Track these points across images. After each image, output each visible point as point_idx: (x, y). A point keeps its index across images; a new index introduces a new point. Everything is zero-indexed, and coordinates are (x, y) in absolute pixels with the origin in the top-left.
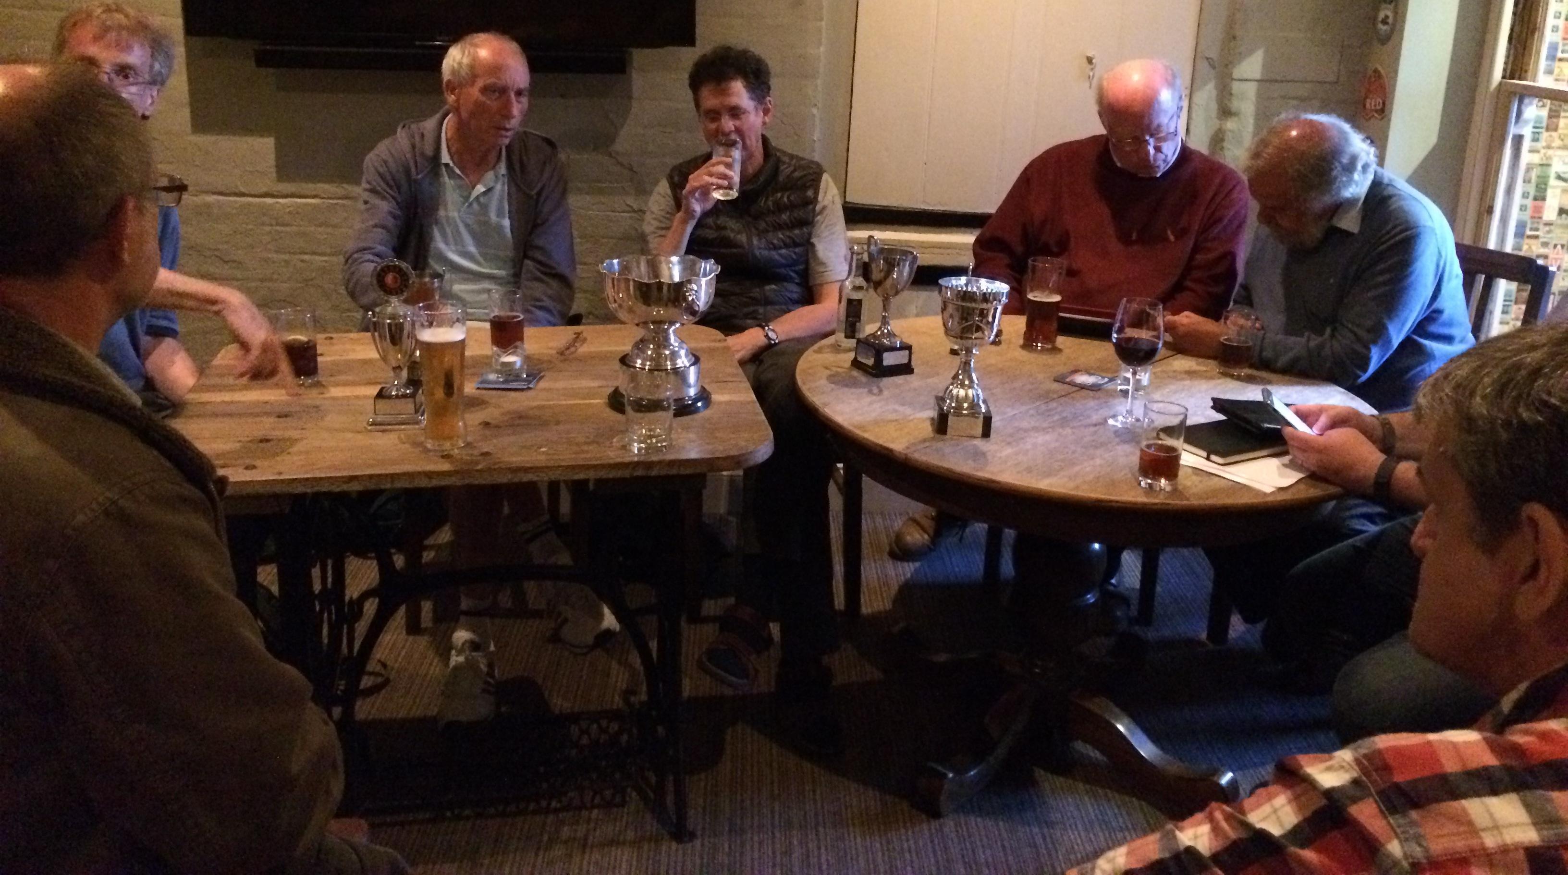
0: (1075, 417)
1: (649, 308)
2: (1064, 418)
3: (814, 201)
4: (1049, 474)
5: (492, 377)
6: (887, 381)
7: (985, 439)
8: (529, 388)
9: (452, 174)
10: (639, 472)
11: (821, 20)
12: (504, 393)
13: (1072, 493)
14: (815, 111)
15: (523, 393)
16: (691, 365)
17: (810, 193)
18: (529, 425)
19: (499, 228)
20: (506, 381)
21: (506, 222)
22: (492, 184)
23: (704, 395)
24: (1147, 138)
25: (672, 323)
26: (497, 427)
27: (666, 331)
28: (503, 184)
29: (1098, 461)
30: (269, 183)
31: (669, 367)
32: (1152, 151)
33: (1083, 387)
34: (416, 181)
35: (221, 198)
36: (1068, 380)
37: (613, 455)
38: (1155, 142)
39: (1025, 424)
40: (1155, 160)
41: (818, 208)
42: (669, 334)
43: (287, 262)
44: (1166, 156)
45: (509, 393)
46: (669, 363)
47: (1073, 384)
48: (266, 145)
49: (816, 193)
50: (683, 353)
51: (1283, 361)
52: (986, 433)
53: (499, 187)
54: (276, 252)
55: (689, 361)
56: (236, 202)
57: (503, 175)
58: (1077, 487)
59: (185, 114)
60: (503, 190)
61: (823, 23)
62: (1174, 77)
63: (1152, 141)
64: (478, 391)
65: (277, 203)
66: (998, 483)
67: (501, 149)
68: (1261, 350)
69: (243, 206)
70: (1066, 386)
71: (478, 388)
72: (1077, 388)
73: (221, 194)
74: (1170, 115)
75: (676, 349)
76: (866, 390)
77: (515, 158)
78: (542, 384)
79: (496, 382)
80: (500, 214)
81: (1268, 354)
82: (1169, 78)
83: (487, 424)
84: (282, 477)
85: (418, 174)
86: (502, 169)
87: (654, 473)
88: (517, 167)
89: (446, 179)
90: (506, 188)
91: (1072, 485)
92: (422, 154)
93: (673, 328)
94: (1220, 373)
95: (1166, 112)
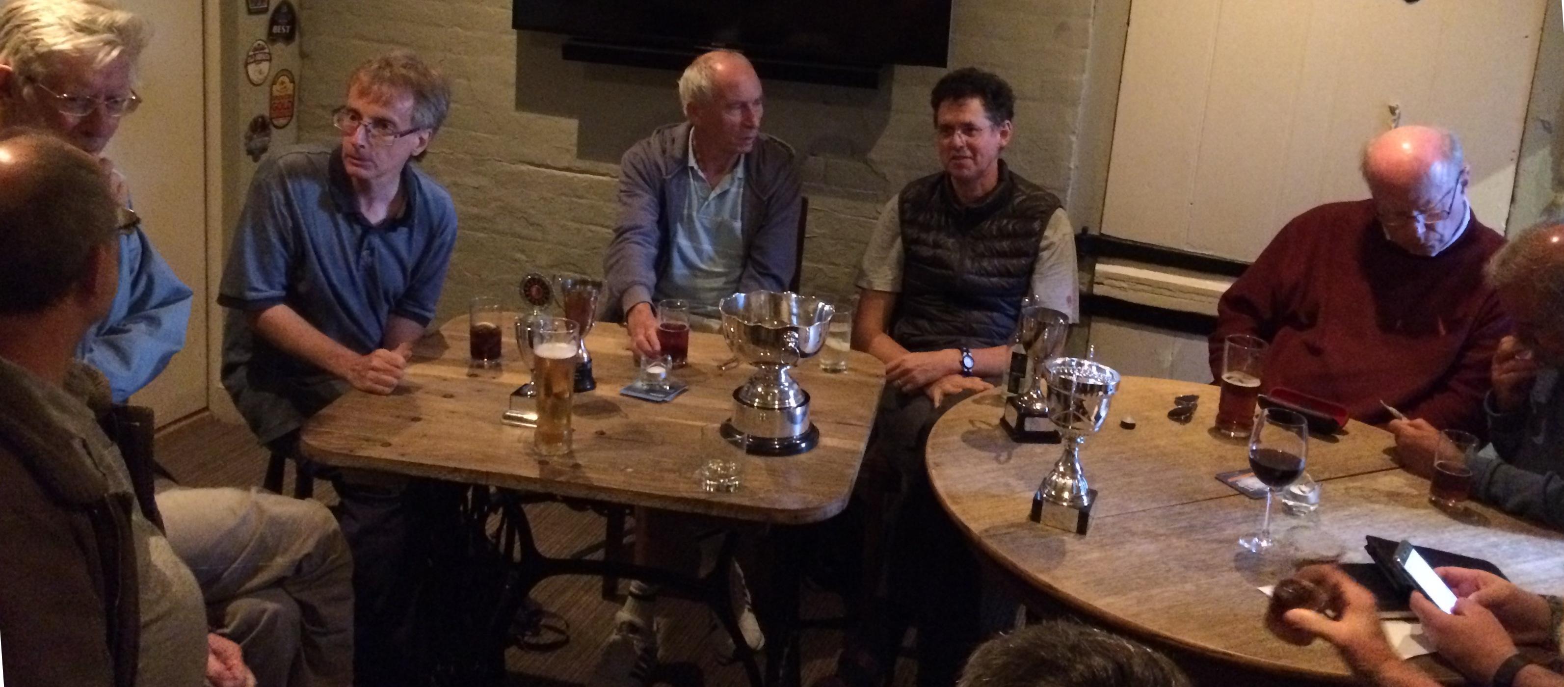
0: (1206, 526)
1: (757, 348)
2: (1191, 526)
3: (1040, 235)
4: (1115, 592)
5: (639, 384)
6: (1027, 448)
7: (1078, 536)
8: (664, 401)
9: (696, 177)
10: (699, 510)
11: (1086, 47)
12: (640, 401)
13: (1130, 619)
14: (1073, 138)
15: (657, 406)
16: (798, 406)
17: (1036, 225)
18: (636, 441)
19: (731, 230)
20: (648, 392)
21: (738, 225)
22: (727, 187)
23: (811, 435)
24: (1415, 213)
25: (782, 366)
26: (610, 438)
27: (778, 372)
28: (739, 187)
29: (1189, 587)
30: (568, 159)
31: (777, 407)
32: (1421, 229)
33: (1243, 492)
34: (664, 180)
35: (532, 168)
36: (1230, 480)
37: (684, 490)
38: (1426, 219)
39: (1139, 527)
40: (1427, 239)
41: (1044, 243)
42: (780, 374)
43: (579, 230)
44: (1442, 236)
45: (644, 403)
46: (777, 402)
47: (1233, 486)
48: (571, 125)
49: (1043, 228)
50: (791, 393)
51: (1513, 501)
52: (1082, 529)
53: (734, 190)
54: (573, 220)
55: (796, 402)
56: (544, 172)
57: (739, 179)
58: (1136, 615)
59: (511, 93)
60: (738, 193)
61: (1088, 51)
62: (1453, 148)
63: (1421, 218)
64: (621, 397)
65: (575, 177)
66: (1056, 590)
67: (739, 157)
68: (1490, 483)
69: (548, 176)
70: (1224, 487)
71: (623, 395)
72: (1236, 492)
73: (531, 164)
74: (1445, 190)
75: (786, 389)
76: (993, 455)
77: (753, 165)
78: (682, 399)
79: (641, 391)
80: (733, 217)
81: (1497, 490)
82: (1446, 149)
83: (602, 433)
84: (404, 459)
85: (667, 174)
86: (740, 172)
87: (714, 513)
88: (754, 174)
89: (692, 180)
90: (741, 190)
91: (1135, 610)
92: (672, 157)
93: (785, 369)
94: (1431, 501)
95: (1439, 187)
